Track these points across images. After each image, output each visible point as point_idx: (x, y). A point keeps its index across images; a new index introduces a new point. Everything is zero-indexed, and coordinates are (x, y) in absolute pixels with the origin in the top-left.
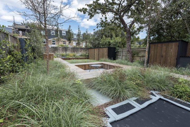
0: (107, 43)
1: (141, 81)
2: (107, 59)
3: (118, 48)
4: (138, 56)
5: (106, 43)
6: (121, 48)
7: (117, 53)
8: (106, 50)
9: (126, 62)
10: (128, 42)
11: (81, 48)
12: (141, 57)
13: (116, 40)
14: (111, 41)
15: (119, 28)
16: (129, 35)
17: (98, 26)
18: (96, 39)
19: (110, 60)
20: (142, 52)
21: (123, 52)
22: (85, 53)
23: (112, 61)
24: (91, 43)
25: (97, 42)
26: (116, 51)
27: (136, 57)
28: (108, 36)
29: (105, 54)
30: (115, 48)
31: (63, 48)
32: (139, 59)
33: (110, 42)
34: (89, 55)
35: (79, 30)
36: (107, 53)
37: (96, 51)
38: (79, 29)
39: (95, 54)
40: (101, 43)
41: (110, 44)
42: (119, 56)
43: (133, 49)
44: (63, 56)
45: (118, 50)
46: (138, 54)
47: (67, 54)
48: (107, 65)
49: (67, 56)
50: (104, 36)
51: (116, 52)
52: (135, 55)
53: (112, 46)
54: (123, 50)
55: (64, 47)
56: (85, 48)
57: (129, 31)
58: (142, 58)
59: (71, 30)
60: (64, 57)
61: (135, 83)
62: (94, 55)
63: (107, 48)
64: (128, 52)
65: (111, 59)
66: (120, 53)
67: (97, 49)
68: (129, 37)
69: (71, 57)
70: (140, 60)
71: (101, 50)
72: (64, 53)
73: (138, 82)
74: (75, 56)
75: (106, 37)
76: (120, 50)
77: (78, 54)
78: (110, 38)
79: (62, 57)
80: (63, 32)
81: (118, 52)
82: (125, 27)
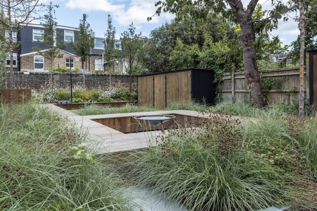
0: (190, 58)
1: (291, 153)
2: (190, 103)
3: (220, 72)
4: (280, 92)
5: (185, 60)
6: (229, 70)
7: (219, 87)
8: (188, 77)
9: (245, 107)
10: (248, 49)
11: (116, 76)
12: (289, 96)
13: (215, 50)
14: (201, 54)
15: (221, 14)
16: (249, 31)
17: (160, 8)
18: (159, 50)
19: (197, 106)
20: (291, 79)
21: (235, 82)
22: (127, 89)
23: (203, 107)
24: (145, 60)
25: (161, 57)
26: (215, 81)
27: (276, 96)
28: (190, 40)
29: (185, 89)
30: (212, 72)
31: (64, 75)
32: (284, 101)
33: (197, 56)
34: (140, 94)
35: (110, 27)
36: (190, 87)
37: (159, 81)
38: (110, 22)
39: (157, 91)
40: (171, 58)
41: (198, 63)
42: (224, 95)
43: (264, 73)
44: (62, 97)
45: (222, 76)
46: (279, 85)
47: (73, 91)
48: (189, 117)
49: (74, 100)
50: (179, 41)
51: (216, 84)
52: (270, 88)
53: (202, 66)
54: (235, 76)
55: (67, 74)
56: (126, 76)
57: (249, 18)
58: (291, 98)
59: (89, 25)
60: (64, 102)
61: (272, 161)
62: (151, 93)
63: (189, 73)
64: (250, 79)
65: (201, 102)
66: (226, 85)
67: (162, 77)
68: (249, 35)
69: (87, 100)
70: (286, 103)
71: (172, 78)
72: (66, 91)
73: (283, 155)
74: (97, 98)
75: (186, 41)
76: (227, 76)
77: (107, 93)
78: (196, 46)
79: (59, 102)
80: (66, 34)
81: (222, 82)
82: (237, 9)
